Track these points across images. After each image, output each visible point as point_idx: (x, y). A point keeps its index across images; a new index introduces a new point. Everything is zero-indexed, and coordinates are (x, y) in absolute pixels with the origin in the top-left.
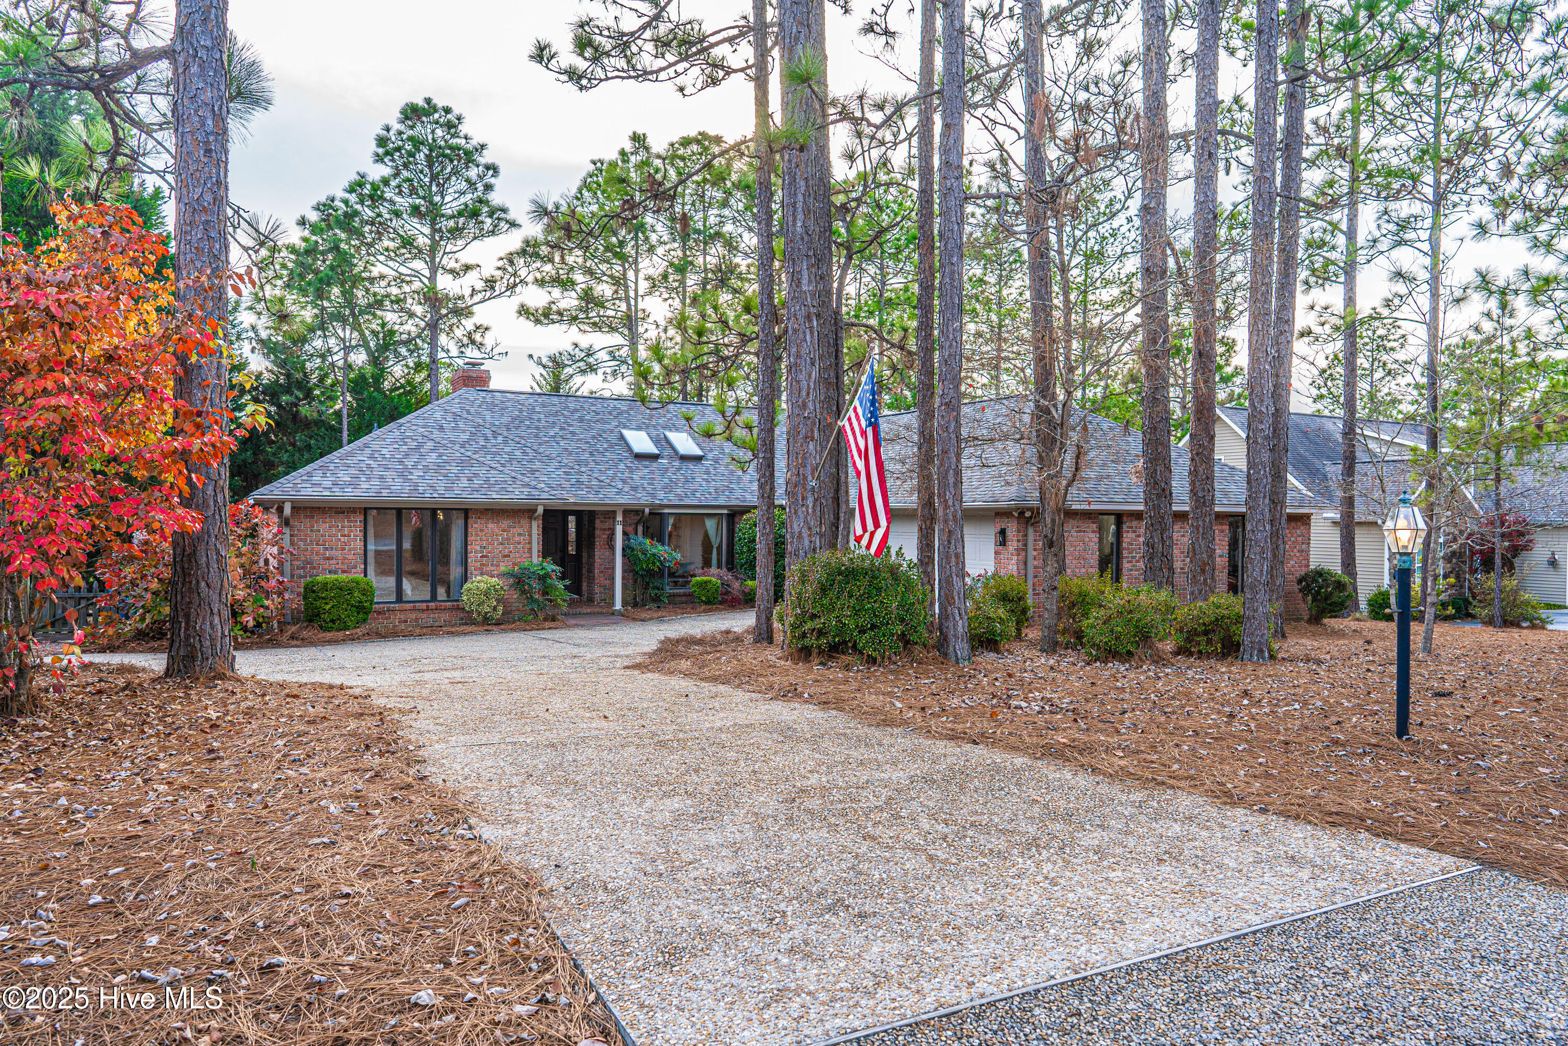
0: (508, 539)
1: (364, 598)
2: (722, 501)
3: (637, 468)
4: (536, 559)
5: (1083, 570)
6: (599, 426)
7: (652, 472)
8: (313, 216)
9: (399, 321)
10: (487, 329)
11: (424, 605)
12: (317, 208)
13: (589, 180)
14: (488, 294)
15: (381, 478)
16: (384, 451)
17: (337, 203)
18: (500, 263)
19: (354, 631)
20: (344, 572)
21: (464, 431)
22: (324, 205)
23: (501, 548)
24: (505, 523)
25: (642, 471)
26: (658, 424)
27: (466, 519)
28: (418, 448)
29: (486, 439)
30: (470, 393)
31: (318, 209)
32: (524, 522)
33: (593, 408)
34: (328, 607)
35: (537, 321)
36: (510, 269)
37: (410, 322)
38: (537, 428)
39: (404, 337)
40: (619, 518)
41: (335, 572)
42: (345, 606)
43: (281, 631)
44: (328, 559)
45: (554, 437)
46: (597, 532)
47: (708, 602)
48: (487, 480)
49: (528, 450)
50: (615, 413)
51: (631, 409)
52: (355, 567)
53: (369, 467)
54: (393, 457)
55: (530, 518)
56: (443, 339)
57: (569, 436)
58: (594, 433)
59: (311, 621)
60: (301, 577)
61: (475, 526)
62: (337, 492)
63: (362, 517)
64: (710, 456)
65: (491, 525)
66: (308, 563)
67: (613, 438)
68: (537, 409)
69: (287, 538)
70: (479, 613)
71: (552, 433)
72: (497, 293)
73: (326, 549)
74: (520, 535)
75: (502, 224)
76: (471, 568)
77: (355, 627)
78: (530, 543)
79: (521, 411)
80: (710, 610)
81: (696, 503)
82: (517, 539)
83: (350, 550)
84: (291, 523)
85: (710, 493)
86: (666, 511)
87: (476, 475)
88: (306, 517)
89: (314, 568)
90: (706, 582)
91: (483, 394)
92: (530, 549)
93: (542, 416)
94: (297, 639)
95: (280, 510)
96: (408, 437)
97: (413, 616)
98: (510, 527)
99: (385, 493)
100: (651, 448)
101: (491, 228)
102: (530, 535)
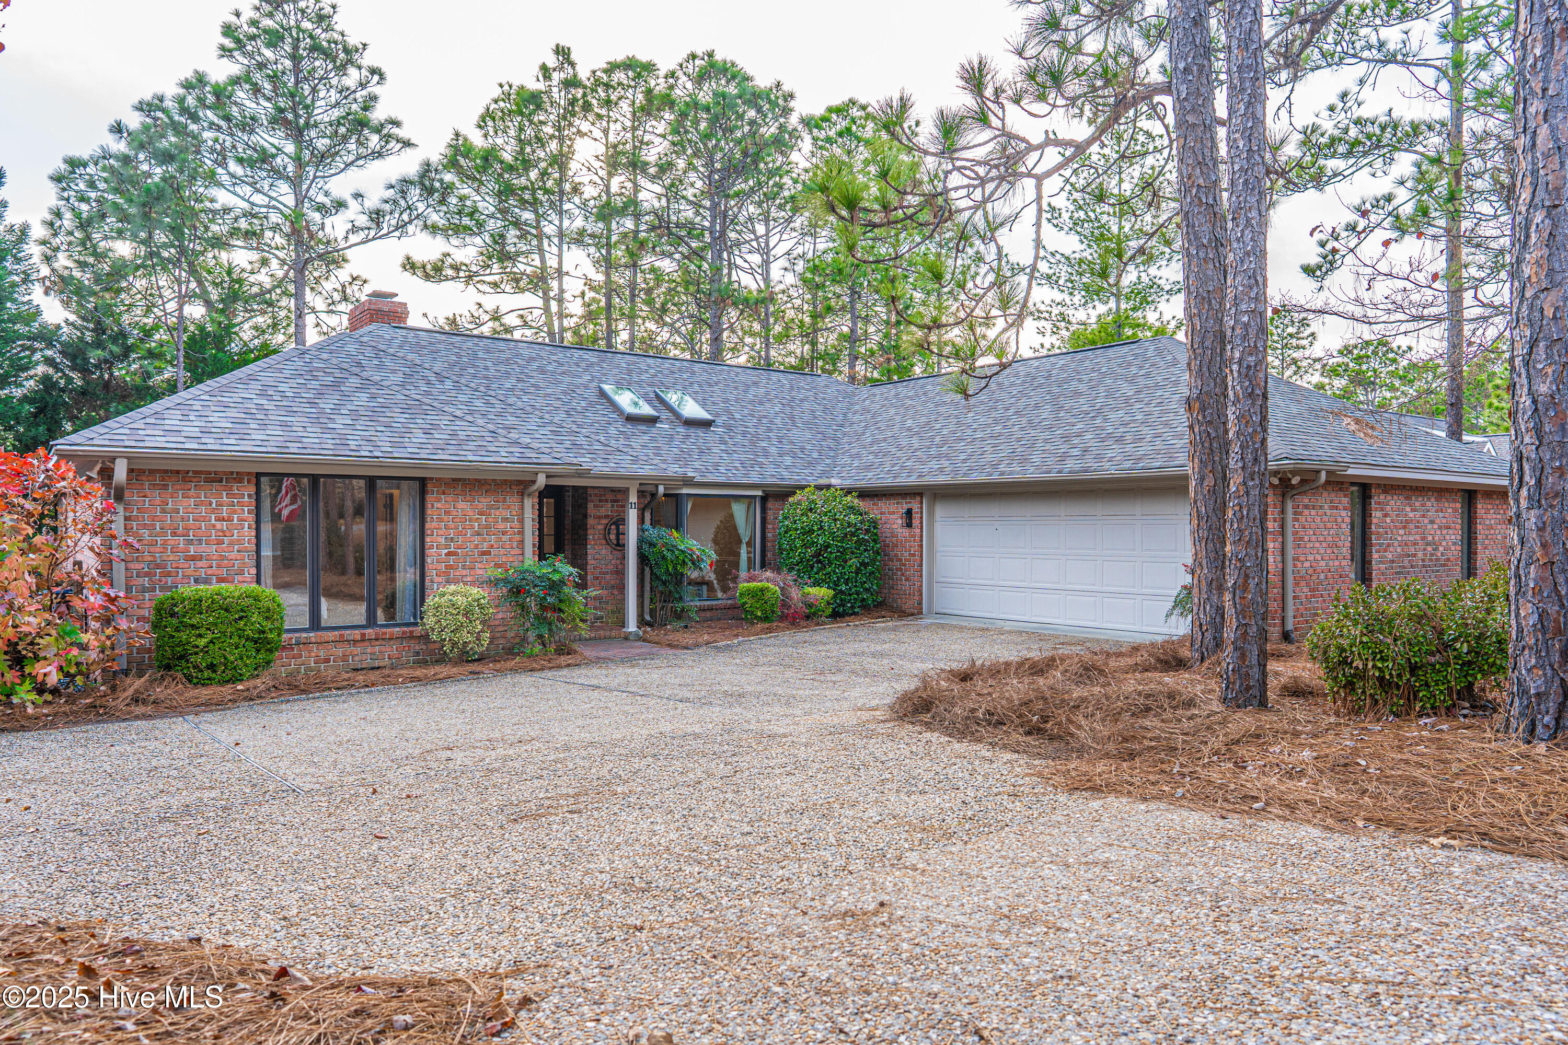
0: (487, 527)
1: (268, 625)
2: (754, 478)
3: (634, 434)
4: (530, 560)
5: (1337, 563)
6: (567, 379)
7: (653, 439)
8: (134, 121)
9: (249, 267)
10: (365, 282)
11: (357, 634)
12: (141, 107)
13: (493, 106)
14: (372, 233)
15: (284, 425)
16: (283, 387)
17: (168, 104)
18: (390, 193)
19: (251, 684)
20: (221, 580)
21: (394, 372)
22: (149, 104)
23: (477, 540)
24: (484, 502)
25: (641, 438)
26: (642, 381)
27: (423, 492)
28: (336, 385)
29: (429, 383)
30: (384, 331)
31: (141, 110)
32: (512, 500)
33: (554, 358)
34: (202, 642)
35: (427, 277)
36: (403, 203)
37: (263, 271)
38: (486, 378)
39: (255, 290)
40: (633, 498)
41: (207, 581)
42: (235, 640)
43: (114, 688)
44: (193, 558)
45: (512, 390)
46: (591, 521)
47: (765, 619)
48: (454, 434)
49: (493, 400)
50: (583, 364)
51: (603, 361)
52: (241, 573)
53: (260, 407)
54: (297, 396)
55: (522, 494)
56: (309, 296)
57: (532, 390)
58: (563, 387)
59: (168, 667)
60: (144, 590)
61: (437, 505)
62: (211, 443)
63: (252, 490)
64: (719, 421)
65: (461, 505)
66: (158, 566)
67: (591, 394)
68: (480, 354)
69: (119, 520)
70: (454, 644)
71: (508, 385)
72: (384, 231)
73: (190, 542)
74: (505, 520)
75: (393, 144)
76: (431, 573)
77: (254, 677)
78: (521, 532)
79: (459, 356)
80: (770, 630)
81: (722, 479)
82: (501, 526)
83: (231, 544)
84: (127, 494)
85: (736, 468)
86: (685, 491)
87: (435, 427)
88: (154, 486)
89: (169, 574)
90: (762, 590)
91: (404, 332)
92: (522, 542)
93: (489, 364)
94: (145, 702)
95: (107, 474)
96: (318, 369)
97: (340, 651)
98: (490, 507)
99: (293, 447)
100: (646, 410)
101: (378, 148)
102: (521, 521)
